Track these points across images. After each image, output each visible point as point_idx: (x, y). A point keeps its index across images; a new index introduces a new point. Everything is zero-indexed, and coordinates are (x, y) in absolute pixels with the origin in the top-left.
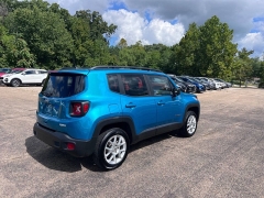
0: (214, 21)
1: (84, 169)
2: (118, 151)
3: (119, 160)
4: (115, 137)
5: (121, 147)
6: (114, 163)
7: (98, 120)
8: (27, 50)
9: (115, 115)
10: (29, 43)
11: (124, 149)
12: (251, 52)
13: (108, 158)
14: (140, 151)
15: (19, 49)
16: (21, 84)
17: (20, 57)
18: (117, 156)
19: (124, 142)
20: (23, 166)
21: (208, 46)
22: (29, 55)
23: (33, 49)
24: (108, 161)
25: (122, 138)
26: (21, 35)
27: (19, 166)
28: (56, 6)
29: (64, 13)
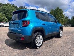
0: (58, 8)
1: (27, 48)
2: (40, 41)
3: (40, 44)
4: (39, 35)
5: (41, 39)
6: (39, 45)
7: (33, 28)
8: (5, 17)
9: (39, 27)
10: (6, 15)
11: (42, 40)
12: (68, 17)
13: (37, 43)
14: (46, 42)
15: (3, 17)
16: (4, 27)
17: (3, 19)
18: (40, 43)
19: (42, 38)
20: (4, 48)
21: (57, 15)
22: (6, 19)
23: (7, 17)
24: (37, 45)
25: (41, 36)
26: (3, 13)
27: (2, 48)
28: (14, 5)
29: (16, 7)
